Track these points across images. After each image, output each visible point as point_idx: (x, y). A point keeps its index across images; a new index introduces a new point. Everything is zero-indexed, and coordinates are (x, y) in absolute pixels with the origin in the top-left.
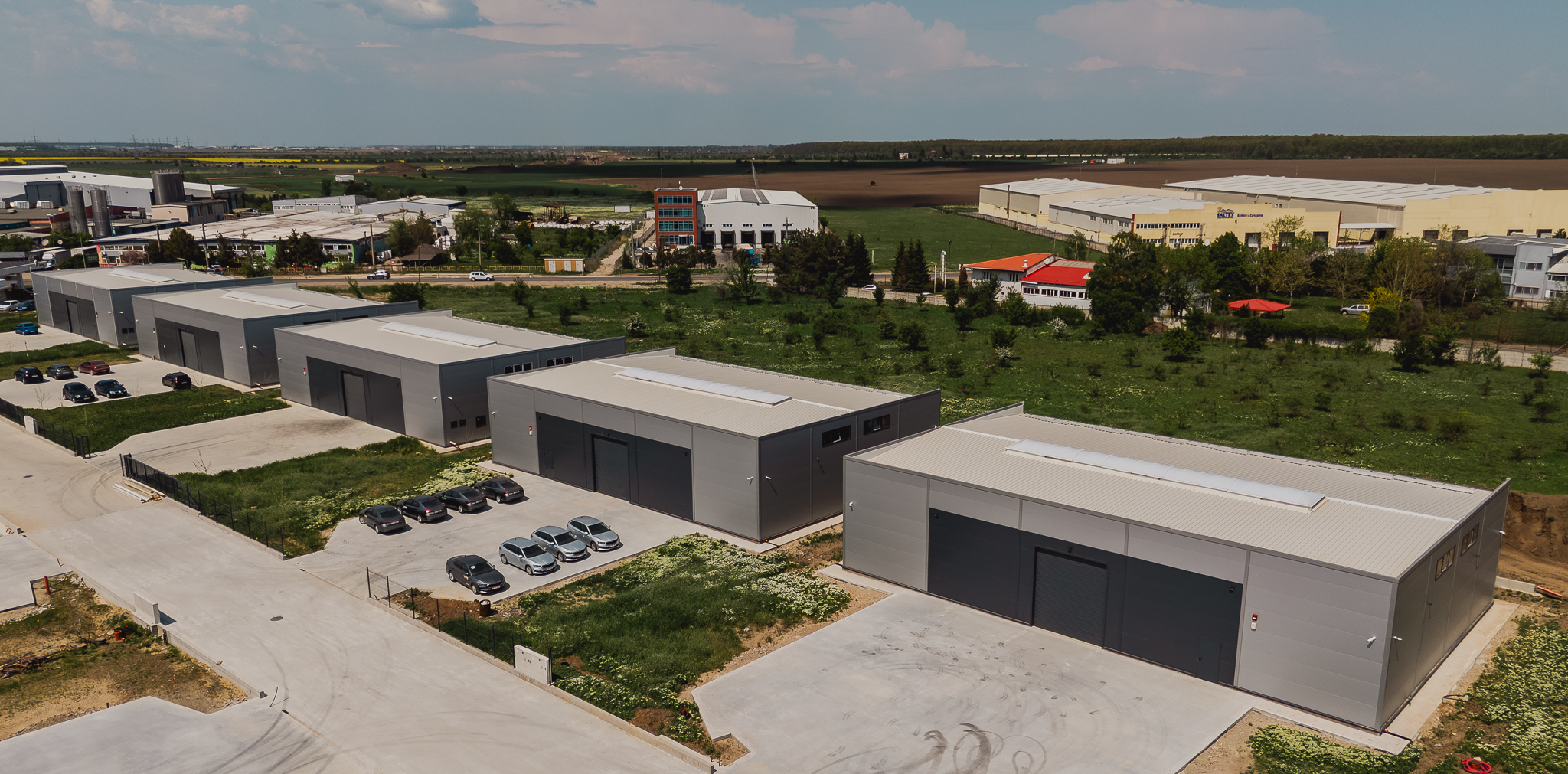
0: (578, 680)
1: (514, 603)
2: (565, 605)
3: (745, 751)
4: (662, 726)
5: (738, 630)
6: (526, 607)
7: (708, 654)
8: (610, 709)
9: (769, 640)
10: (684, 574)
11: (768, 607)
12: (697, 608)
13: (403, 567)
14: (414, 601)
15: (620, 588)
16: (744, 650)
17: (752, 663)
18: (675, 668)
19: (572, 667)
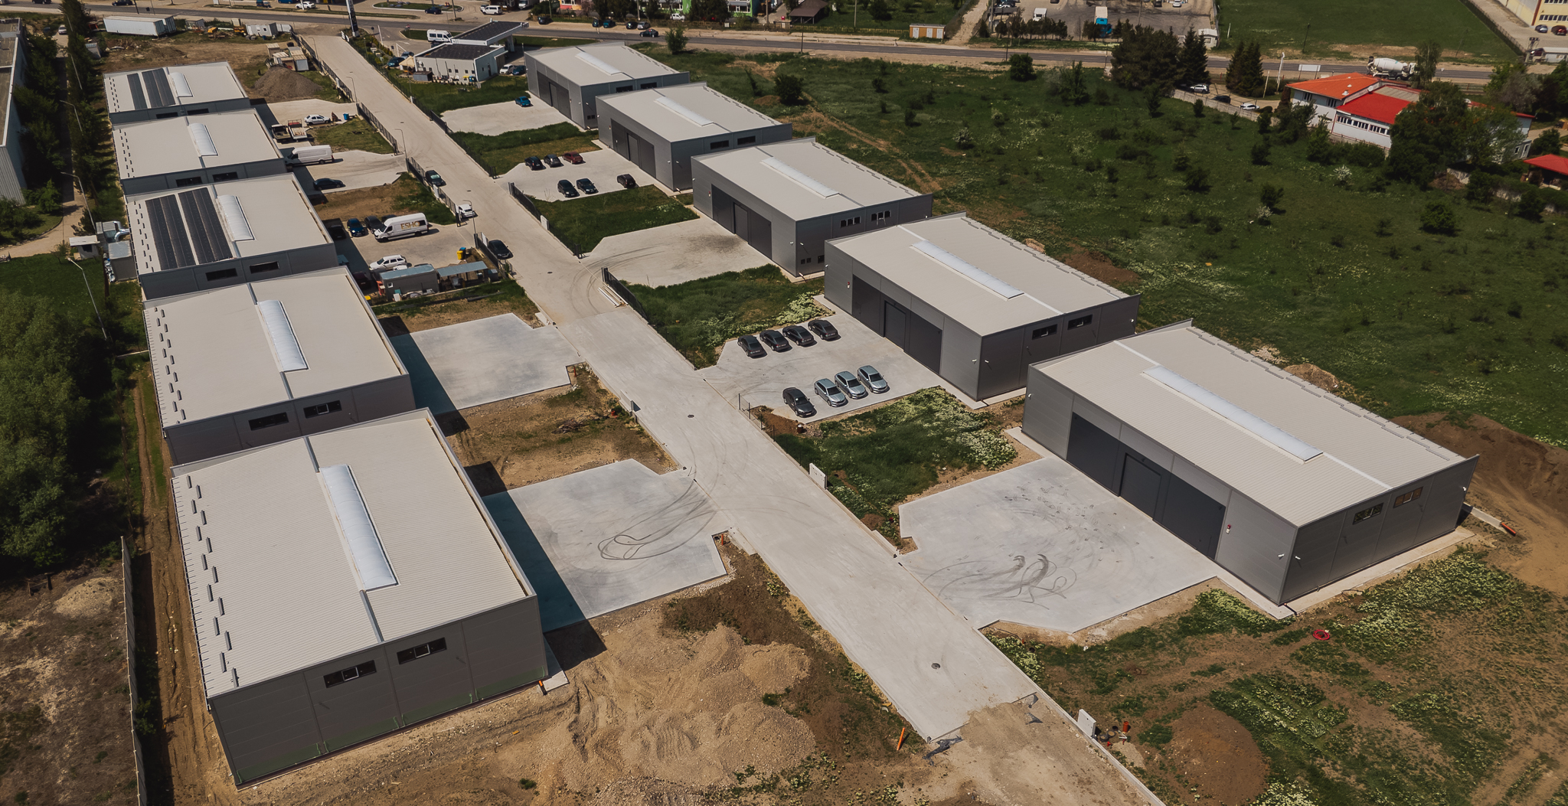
0: (840, 489)
1: (817, 426)
2: (845, 432)
3: (916, 548)
4: (877, 525)
5: (939, 468)
6: (823, 430)
7: (915, 484)
8: (853, 510)
9: (955, 479)
10: (919, 422)
11: (962, 455)
12: (918, 450)
13: (760, 387)
14: (762, 415)
15: (881, 426)
16: (938, 483)
17: (940, 493)
18: (894, 490)
19: (839, 478)
